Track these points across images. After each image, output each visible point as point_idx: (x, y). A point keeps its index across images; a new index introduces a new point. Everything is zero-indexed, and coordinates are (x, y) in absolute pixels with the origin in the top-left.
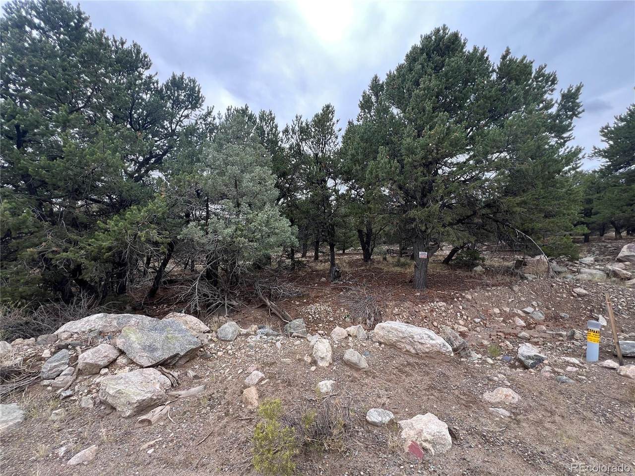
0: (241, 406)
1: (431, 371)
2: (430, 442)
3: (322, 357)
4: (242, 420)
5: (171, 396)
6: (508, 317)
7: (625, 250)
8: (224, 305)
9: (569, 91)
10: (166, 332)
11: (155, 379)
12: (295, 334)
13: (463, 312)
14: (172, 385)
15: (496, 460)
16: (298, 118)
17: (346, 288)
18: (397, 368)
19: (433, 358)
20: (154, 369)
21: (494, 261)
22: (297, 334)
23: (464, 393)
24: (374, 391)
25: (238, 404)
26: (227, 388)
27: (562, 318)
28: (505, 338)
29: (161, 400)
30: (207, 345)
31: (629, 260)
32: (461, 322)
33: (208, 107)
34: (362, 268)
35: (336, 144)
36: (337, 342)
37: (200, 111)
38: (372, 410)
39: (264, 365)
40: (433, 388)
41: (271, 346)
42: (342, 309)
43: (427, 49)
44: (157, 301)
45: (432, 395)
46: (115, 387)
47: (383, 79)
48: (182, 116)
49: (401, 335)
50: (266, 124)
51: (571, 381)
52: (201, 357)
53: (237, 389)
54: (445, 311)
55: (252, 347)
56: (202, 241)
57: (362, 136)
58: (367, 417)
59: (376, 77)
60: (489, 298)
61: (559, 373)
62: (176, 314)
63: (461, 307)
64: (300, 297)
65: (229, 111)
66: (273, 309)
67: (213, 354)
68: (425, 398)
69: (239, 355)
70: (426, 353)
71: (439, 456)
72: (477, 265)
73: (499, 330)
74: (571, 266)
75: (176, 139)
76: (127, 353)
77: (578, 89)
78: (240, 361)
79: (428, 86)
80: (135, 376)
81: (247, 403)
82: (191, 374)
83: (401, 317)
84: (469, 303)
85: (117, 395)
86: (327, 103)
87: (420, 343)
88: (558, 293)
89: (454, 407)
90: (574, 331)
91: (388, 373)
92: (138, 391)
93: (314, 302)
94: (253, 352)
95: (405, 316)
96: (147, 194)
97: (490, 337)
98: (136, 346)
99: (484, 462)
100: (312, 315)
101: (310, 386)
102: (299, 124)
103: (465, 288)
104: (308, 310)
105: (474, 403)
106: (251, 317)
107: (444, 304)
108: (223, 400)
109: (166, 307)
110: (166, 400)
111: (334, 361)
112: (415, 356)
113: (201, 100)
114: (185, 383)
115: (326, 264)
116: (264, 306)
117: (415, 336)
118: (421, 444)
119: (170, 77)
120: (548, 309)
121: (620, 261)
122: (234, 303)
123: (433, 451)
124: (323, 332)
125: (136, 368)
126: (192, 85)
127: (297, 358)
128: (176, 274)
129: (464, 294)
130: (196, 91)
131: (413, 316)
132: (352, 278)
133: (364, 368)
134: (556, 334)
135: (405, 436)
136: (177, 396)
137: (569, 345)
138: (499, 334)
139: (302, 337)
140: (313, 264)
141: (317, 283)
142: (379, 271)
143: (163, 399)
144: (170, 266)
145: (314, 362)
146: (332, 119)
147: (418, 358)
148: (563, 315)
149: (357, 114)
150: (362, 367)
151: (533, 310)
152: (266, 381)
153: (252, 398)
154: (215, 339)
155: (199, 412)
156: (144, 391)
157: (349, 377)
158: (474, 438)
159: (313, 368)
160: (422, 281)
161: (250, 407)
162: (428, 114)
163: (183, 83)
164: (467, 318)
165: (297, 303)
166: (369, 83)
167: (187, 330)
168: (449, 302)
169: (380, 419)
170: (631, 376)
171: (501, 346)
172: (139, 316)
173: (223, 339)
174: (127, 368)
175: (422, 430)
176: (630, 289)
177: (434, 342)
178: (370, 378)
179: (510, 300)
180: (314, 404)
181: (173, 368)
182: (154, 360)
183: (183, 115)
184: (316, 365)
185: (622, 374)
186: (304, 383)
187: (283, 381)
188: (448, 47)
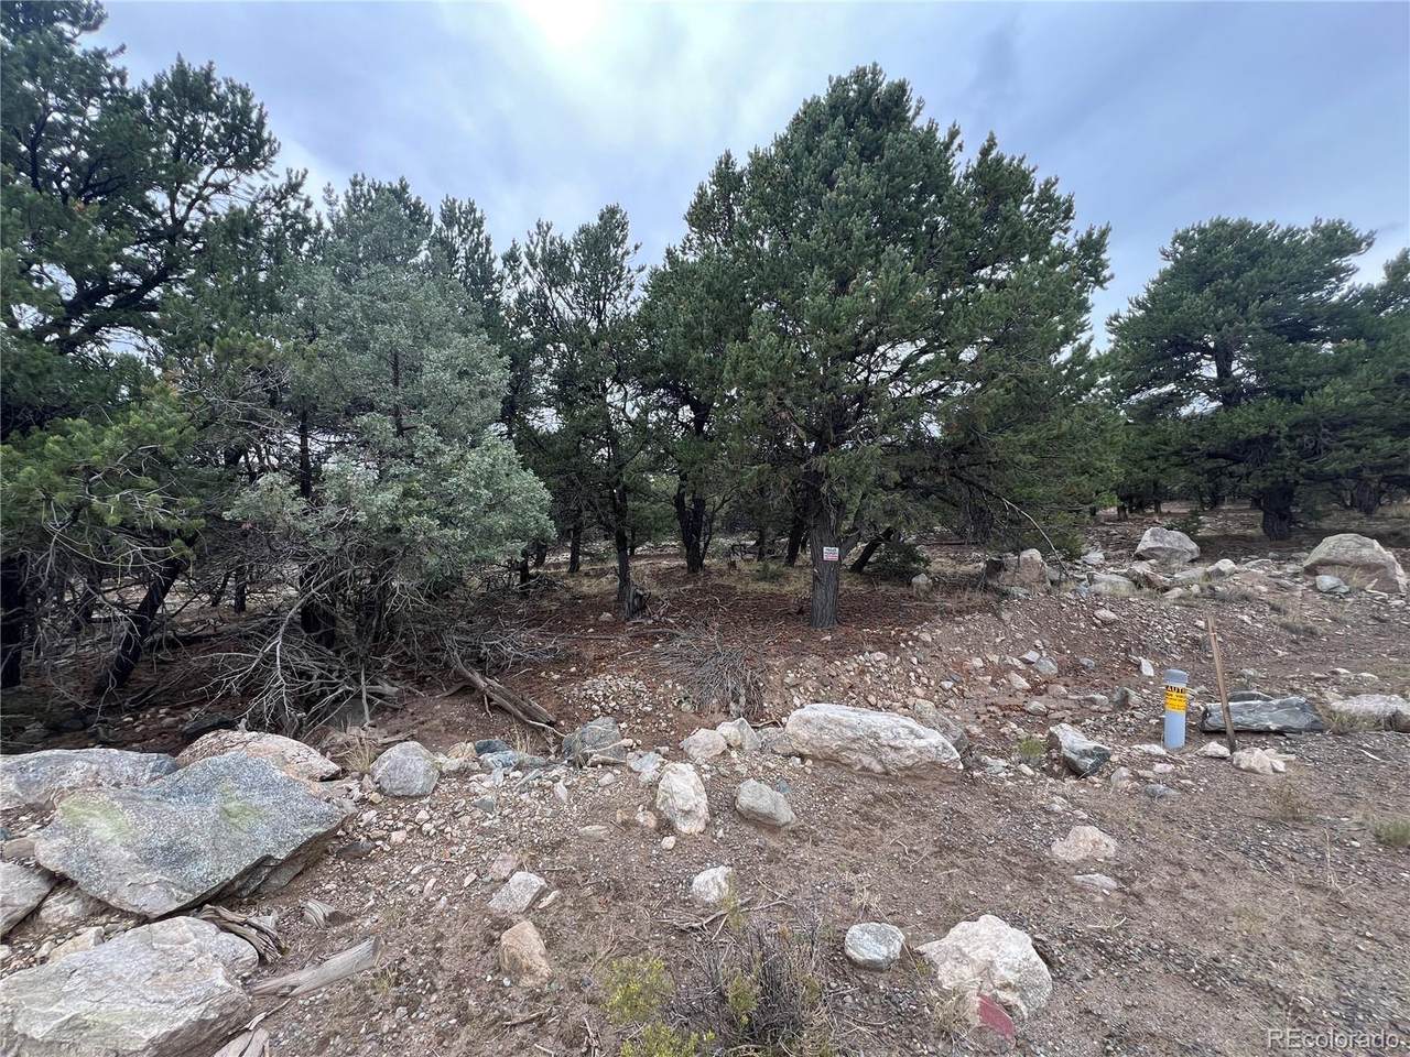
0: (499, 984)
1: (928, 809)
2: (1014, 989)
3: (686, 808)
4: (515, 1025)
5: (264, 995)
6: (999, 672)
7: (1148, 539)
8: (359, 696)
9: (1090, 235)
10: (217, 797)
11: (201, 952)
12: (597, 757)
13: (920, 671)
14: (262, 957)
15: (1147, 997)
16: (543, 229)
17: (664, 634)
18: (857, 812)
19: (922, 778)
20: (190, 918)
21: (941, 563)
22: (601, 758)
23: (1013, 849)
24: (828, 877)
25: (489, 978)
26: (440, 937)
27: (1084, 667)
28: (1004, 716)
29: (234, 1019)
30: (353, 817)
31: (1154, 556)
32: (918, 691)
33: (289, 172)
34: (688, 587)
35: (628, 302)
36: (705, 766)
37: (266, 179)
38: (854, 930)
39: (539, 853)
40: (950, 849)
41: (541, 798)
42: (669, 682)
43: (845, 107)
44: (132, 702)
45: (953, 865)
46: (54, 1009)
47: (742, 163)
48: (206, 184)
49: (850, 734)
50: (461, 233)
51: (1173, 792)
52: (340, 854)
53: (474, 931)
54: (887, 671)
55: (488, 807)
56: (303, 526)
57: (710, 284)
58: (850, 952)
59: (728, 156)
60: (962, 637)
61: (1146, 779)
62: (225, 734)
63: (915, 660)
64: (559, 662)
65: (358, 188)
66: (496, 697)
67: (376, 840)
68: (942, 875)
69: (457, 832)
70: (907, 768)
71: (1037, 1017)
72: (917, 573)
73: (990, 701)
74: (1071, 568)
75: (189, 247)
76: (82, 881)
77: (1104, 234)
78: (464, 848)
79: (854, 186)
80: (126, 952)
81: (517, 969)
82: (317, 910)
83: (802, 691)
84: (928, 651)
85: (66, 1036)
86: (612, 204)
87: (892, 747)
88: (1071, 620)
89: (1008, 888)
90: (1127, 692)
91: (843, 827)
92: (149, 1008)
93: (596, 671)
94: (496, 821)
95: (810, 689)
96: (104, 390)
97: (978, 717)
98: (118, 853)
99: (1127, 1008)
100: (599, 703)
101: (676, 890)
102: (544, 243)
103: (911, 621)
104: (589, 692)
105: (1044, 869)
106: (437, 722)
107: (883, 656)
108: (440, 974)
109: (167, 714)
110: (250, 1016)
111: (715, 816)
112: (883, 779)
113: (266, 148)
114: (301, 945)
115: (603, 580)
116: (468, 689)
117: (882, 734)
118: (996, 996)
119: (167, 67)
120: (1061, 652)
121: (1140, 558)
122: (387, 689)
123: (1023, 1008)
124: (630, 741)
125: (120, 927)
126: (239, 103)
127: (619, 820)
128: (188, 620)
129: (915, 634)
130: (251, 122)
131: (826, 686)
132: (670, 611)
133: (787, 823)
134: (1086, 700)
135: (950, 983)
136: (286, 990)
137: (1127, 720)
138: (992, 708)
139: (614, 764)
140: (570, 582)
141: (591, 626)
142: (727, 593)
143: (241, 1014)
144: (173, 601)
145: (666, 827)
146: (623, 241)
147: (890, 781)
148: (1085, 661)
149: (683, 235)
150: (783, 821)
151: (1038, 655)
152: (552, 896)
153: (530, 955)
154: (375, 797)
155: (373, 1028)
156: (170, 1002)
157: (760, 850)
158: (1083, 954)
159: (669, 842)
160: (829, 610)
161: (528, 981)
162: (857, 247)
163: (210, 90)
164: (929, 682)
165: (556, 677)
166: (713, 167)
167: (290, 783)
168: (892, 651)
169: (884, 950)
170: (1258, 768)
171: (1004, 734)
172: (97, 752)
173: (399, 793)
174: (90, 933)
175: (992, 962)
176: (1177, 608)
177: (922, 743)
178: (808, 845)
179: (998, 640)
180: (699, 939)
181: (251, 903)
182: (189, 892)
183: (211, 181)
184: (674, 834)
185: (1243, 766)
186: (658, 885)
187: (600, 889)
188: (886, 110)
